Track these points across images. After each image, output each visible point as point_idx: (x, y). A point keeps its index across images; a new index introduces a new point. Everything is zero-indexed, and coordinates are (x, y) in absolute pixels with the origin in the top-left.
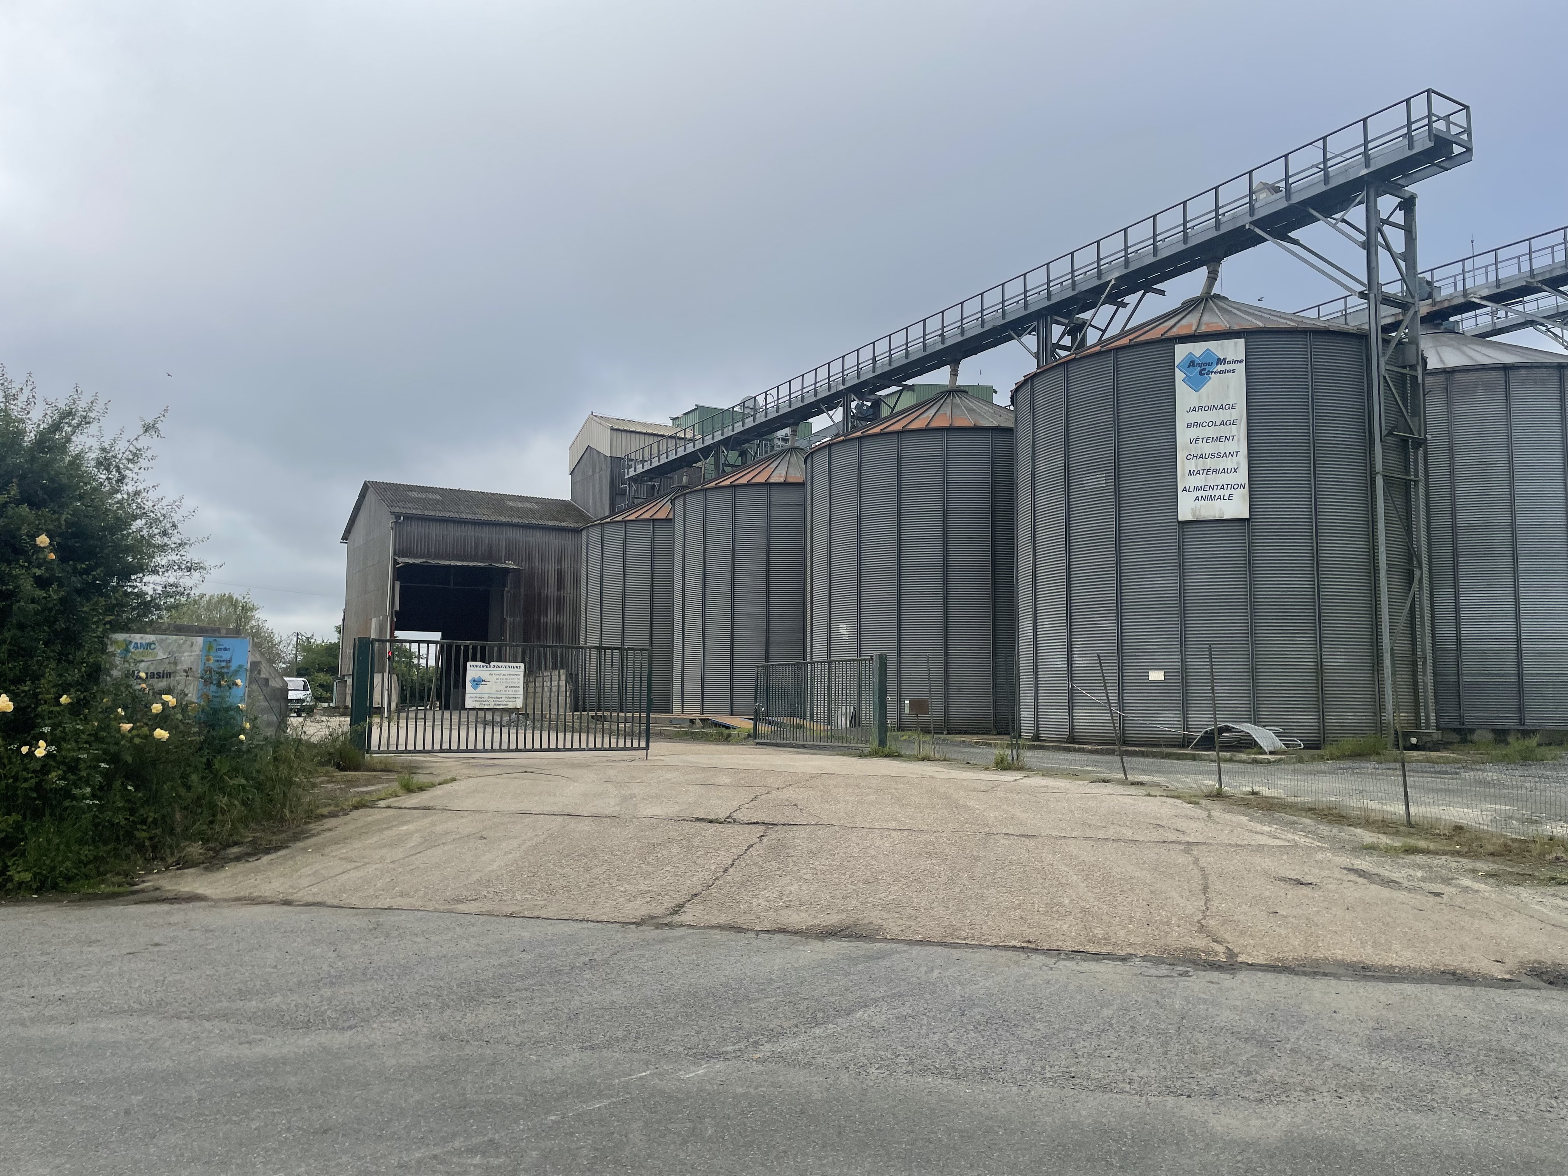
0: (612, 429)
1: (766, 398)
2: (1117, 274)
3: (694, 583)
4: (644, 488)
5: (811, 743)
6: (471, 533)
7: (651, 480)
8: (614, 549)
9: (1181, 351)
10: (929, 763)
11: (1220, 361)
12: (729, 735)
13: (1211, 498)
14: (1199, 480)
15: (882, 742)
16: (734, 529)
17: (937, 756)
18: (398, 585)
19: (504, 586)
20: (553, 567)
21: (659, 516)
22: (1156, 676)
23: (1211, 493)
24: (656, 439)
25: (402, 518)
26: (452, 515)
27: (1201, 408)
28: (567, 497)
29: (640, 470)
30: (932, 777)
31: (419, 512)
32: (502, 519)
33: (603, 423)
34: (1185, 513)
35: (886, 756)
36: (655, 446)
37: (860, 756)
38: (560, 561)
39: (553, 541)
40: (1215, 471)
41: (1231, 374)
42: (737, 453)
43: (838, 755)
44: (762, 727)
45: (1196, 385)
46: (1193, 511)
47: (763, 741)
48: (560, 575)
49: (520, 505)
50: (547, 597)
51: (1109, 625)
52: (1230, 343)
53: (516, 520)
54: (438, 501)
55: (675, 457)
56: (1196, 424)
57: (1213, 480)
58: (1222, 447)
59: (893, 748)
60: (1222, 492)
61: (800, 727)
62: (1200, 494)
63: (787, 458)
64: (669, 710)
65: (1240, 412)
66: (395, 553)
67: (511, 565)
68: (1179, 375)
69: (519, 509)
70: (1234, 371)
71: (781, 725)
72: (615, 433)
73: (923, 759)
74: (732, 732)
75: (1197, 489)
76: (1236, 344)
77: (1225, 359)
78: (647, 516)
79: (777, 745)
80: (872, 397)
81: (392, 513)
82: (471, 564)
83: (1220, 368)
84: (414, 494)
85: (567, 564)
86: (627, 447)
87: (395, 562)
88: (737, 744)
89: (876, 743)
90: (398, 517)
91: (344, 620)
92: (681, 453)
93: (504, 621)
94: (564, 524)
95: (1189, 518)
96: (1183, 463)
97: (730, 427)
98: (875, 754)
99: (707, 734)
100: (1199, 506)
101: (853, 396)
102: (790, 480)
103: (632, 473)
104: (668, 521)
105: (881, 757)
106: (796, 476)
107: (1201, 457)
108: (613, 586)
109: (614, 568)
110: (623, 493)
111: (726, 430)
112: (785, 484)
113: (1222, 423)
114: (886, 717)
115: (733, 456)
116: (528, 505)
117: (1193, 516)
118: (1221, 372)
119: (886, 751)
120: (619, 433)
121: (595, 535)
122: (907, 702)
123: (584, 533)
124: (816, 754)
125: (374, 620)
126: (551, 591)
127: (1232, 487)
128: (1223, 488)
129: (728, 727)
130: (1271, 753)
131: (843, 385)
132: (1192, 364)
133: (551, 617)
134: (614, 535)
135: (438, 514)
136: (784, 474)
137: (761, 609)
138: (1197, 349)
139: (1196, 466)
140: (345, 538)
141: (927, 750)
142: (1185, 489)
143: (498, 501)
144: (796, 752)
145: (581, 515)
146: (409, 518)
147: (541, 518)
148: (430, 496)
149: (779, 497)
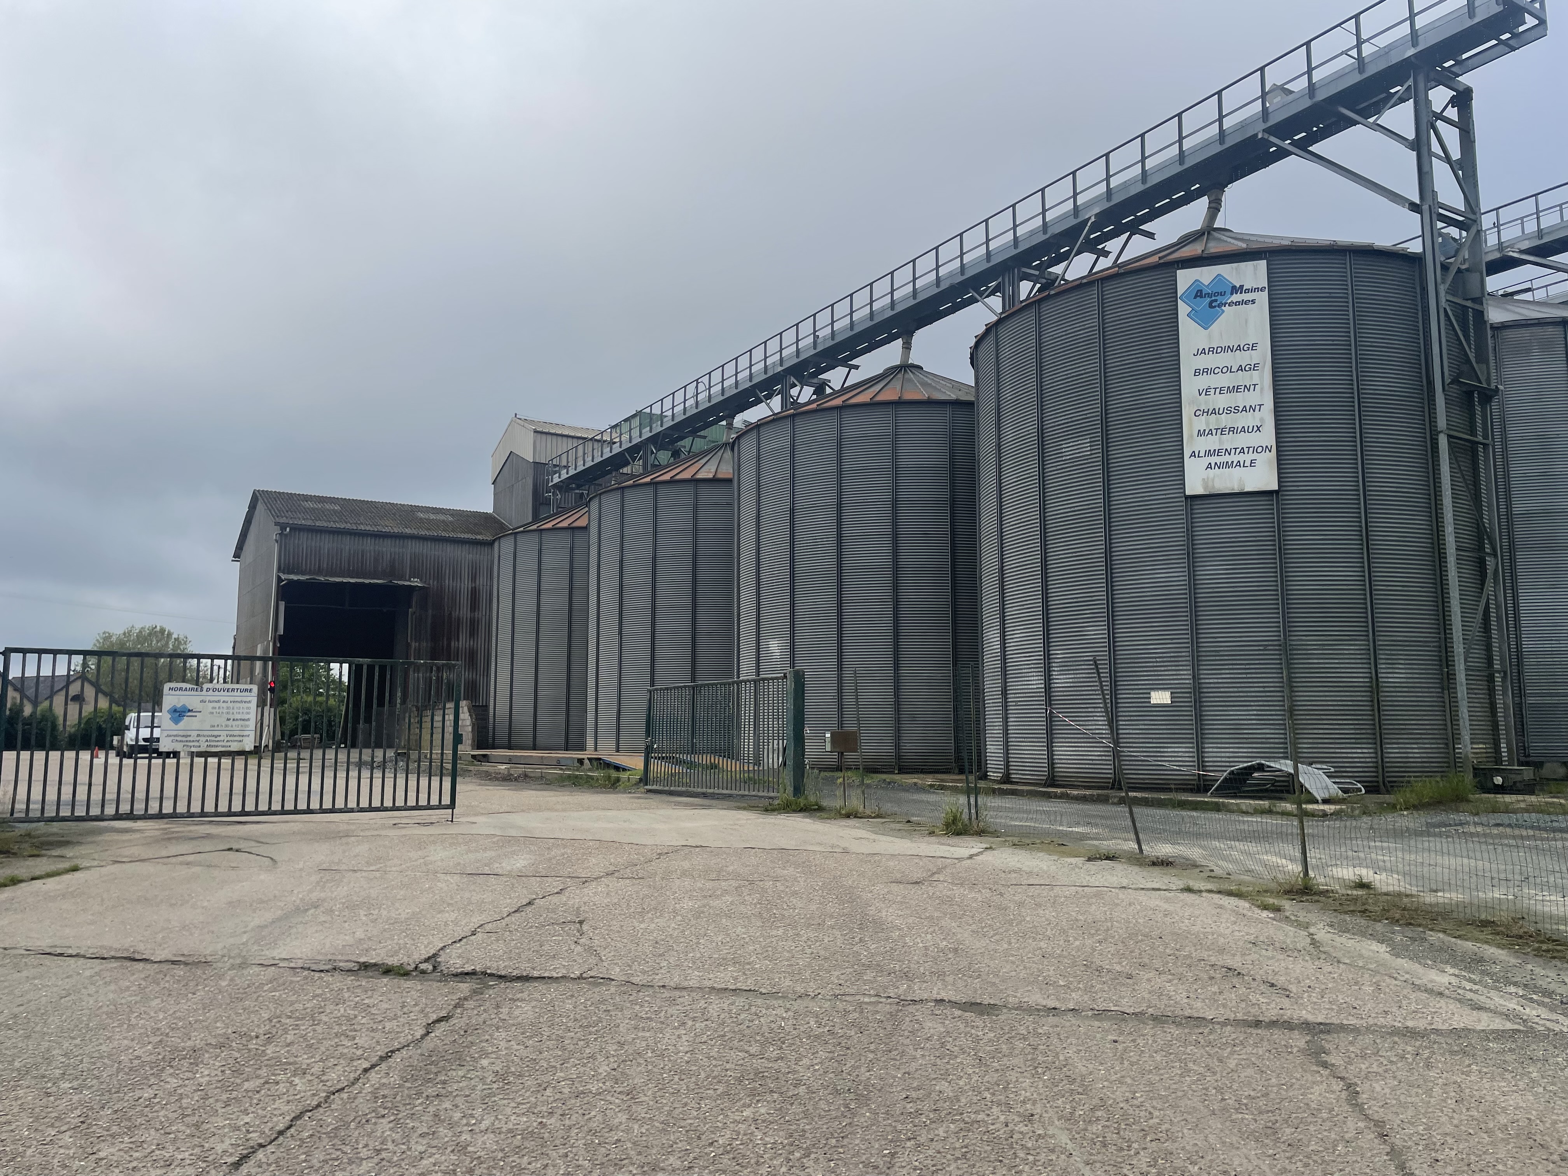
0: (536, 432)
1: (697, 387)
2: (1097, 210)
3: (609, 597)
4: (572, 496)
5: (711, 791)
6: (369, 545)
7: (579, 487)
8: (527, 562)
9: (1185, 278)
10: (852, 822)
11: (1235, 290)
12: (618, 780)
13: (1228, 465)
14: (1212, 442)
15: (798, 790)
16: (655, 533)
17: (868, 812)
18: (282, 605)
19: (410, 606)
20: (465, 585)
21: (577, 524)
22: (1161, 697)
23: (1227, 458)
24: (581, 441)
25: (288, 529)
26: (348, 526)
27: (1212, 350)
28: (490, 510)
29: (564, 476)
30: (846, 851)
31: (309, 523)
32: (408, 531)
33: (526, 425)
34: (1194, 485)
35: (801, 810)
36: (580, 448)
37: (766, 810)
38: (474, 579)
39: (465, 555)
40: (1232, 430)
41: (1250, 306)
42: (670, 453)
43: (739, 808)
44: (658, 768)
45: (1205, 322)
46: (1205, 482)
47: (654, 787)
48: (474, 595)
49: (432, 517)
50: (459, 619)
51: (1097, 632)
52: (1247, 267)
53: (423, 533)
54: (335, 511)
55: (601, 459)
56: (1206, 371)
57: (1229, 441)
58: (1241, 399)
59: (812, 799)
60: (1241, 458)
61: (714, 766)
62: (1213, 460)
63: (720, 453)
64: (582, 748)
65: (1263, 354)
66: (279, 569)
67: (416, 582)
68: (1183, 309)
69: (429, 521)
70: (1253, 302)
71: (691, 765)
72: (539, 436)
73: (848, 816)
74: (624, 776)
75: (1209, 453)
76: (1255, 268)
77: (1242, 287)
78: (565, 524)
79: (671, 793)
80: (815, 381)
81: (276, 524)
82: (367, 581)
83: (1236, 298)
84: (310, 505)
85: (481, 581)
86: (549, 452)
87: (279, 580)
88: (625, 792)
89: (790, 789)
90: (283, 528)
91: (234, 648)
92: (607, 454)
93: (408, 645)
94: (479, 537)
95: (1200, 491)
96: (1190, 420)
97: (659, 423)
98: (788, 808)
99: (592, 777)
100: (1211, 476)
101: (792, 379)
102: (720, 476)
103: (556, 479)
104: (585, 529)
105: (795, 811)
106: (726, 471)
107: (1214, 412)
108: (526, 604)
109: (527, 583)
110: (547, 502)
111: (654, 425)
112: (715, 481)
113: (1240, 368)
114: (803, 755)
115: (664, 456)
116: (441, 517)
117: (1205, 489)
118: (1237, 303)
119: (802, 801)
120: (544, 436)
121: (506, 546)
122: (828, 735)
123: (496, 544)
124: (709, 807)
125: (259, 646)
126: (464, 612)
127: (1255, 450)
128: (1242, 451)
129: (617, 768)
130: (1325, 801)
131: (781, 365)
132: (1199, 294)
133: (463, 642)
134: (528, 545)
135: (332, 525)
136: (713, 470)
137: (687, 626)
138: (1205, 275)
139: (1207, 424)
140: (237, 555)
141: (855, 802)
142: (1193, 454)
143: (409, 513)
144: (686, 805)
145: (502, 527)
146: (296, 529)
147: (453, 531)
148: (327, 506)
149: (705, 494)
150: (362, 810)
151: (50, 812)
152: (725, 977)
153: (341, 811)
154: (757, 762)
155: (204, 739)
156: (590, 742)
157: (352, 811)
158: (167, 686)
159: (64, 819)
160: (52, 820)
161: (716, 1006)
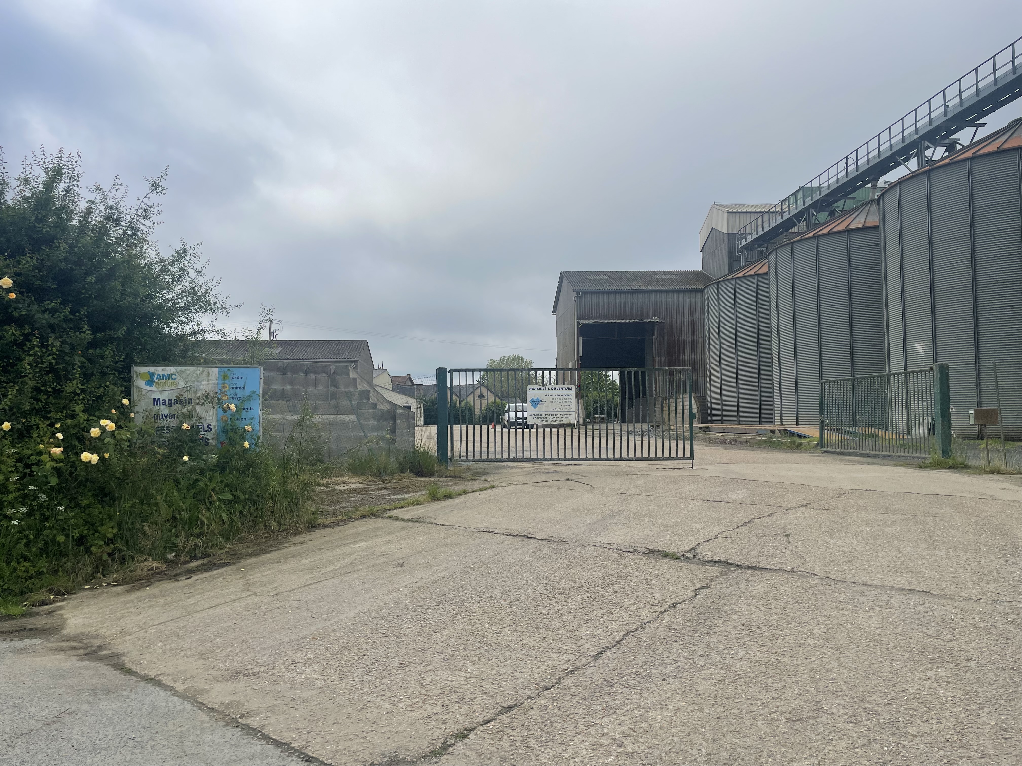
0: (728, 212)
1: (847, 162)
3: (786, 320)
4: (755, 253)
5: (873, 452)
6: (626, 299)
7: (760, 246)
8: (727, 301)
10: (996, 477)
12: (801, 444)
15: (946, 452)
16: (818, 271)
17: (1009, 469)
18: (580, 338)
19: (653, 335)
20: (687, 319)
21: (760, 272)
24: (760, 214)
25: (581, 293)
26: (614, 288)
28: (700, 269)
29: (749, 239)
30: (993, 498)
31: (592, 288)
32: (650, 287)
33: (722, 209)
35: (950, 468)
36: (760, 220)
37: (921, 467)
38: (692, 314)
39: (687, 300)
42: (826, 214)
43: (897, 465)
44: (830, 436)
47: (828, 449)
48: (693, 325)
49: (664, 277)
50: (684, 341)
53: (659, 288)
54: (606, 280)
55: (775, 225)
59: (959, 460)
61: (874, 436)
63: (867, 208)
64: (772, 422)
66: (578, 318)
67: (656, 320)
69: (662, 280)
71: (856, 435)
72: (730, 214)
73: (992, 472)
74: (805, 441)
78: (751, 272)
79: (841, 454)
80: (947, 141)
81: (574, 291)
82: (627, 321)
84: (592, 277)
85: (697, 316)
86: (738, 224)
87: (578, 324)
88: (806, 452)
89: (939, 452)
90: (578, 293)
91: (556, 365)
92: (780, 220)
93: (654, 359)
94: (694, 287)
97: (818, 192)
98: (937, 465)
99: (782, 443)
101: (927, 143)
102: (868, 225)
103: (744, 243)
104: (767, 274)
105: (945, 468)
106: (873, 220)
108: (728, 329)
109: (727, 315)
110: (738, 259)
111: (814, 195)
112: (864, 229)
114: (950, 427)
115: (822, 216)
116: (670, 277)
119: (950, 462)
120: (734, 215)
121: (712, 291)
122: (972, 412)
123: (706, 291)
124: (873, 464)
125: (570, 364)
126: (687, 337)
129: (799, 436)
131: (917, 134)
133: (687, 356)
134: (727, 289)
135: (605, 288)
136: (862, 221)
137: (845, 337)
140: (554, 311)
141: (997, 461)
143: (649, 276)
144: (855, 462)
145: (708, 279)
146: (585, 293)
147: (677, 284)
148: (602, 277)
149: (857, 240)
150: (638, 459)
151: (478, 457)
152: (902, 581)
153: (625, 459)
154: (909, 433)
155: (549, 417)
156: (777, 419)
157: (632, 459)
158: (528, 387)
159: (485, 461)
160: (479, 461)
161: (896, 599)
